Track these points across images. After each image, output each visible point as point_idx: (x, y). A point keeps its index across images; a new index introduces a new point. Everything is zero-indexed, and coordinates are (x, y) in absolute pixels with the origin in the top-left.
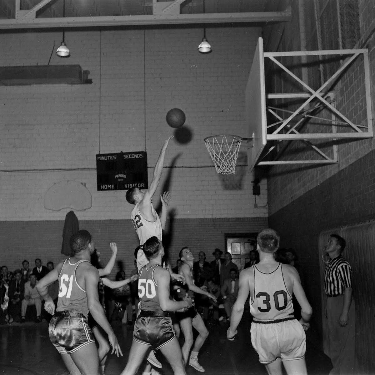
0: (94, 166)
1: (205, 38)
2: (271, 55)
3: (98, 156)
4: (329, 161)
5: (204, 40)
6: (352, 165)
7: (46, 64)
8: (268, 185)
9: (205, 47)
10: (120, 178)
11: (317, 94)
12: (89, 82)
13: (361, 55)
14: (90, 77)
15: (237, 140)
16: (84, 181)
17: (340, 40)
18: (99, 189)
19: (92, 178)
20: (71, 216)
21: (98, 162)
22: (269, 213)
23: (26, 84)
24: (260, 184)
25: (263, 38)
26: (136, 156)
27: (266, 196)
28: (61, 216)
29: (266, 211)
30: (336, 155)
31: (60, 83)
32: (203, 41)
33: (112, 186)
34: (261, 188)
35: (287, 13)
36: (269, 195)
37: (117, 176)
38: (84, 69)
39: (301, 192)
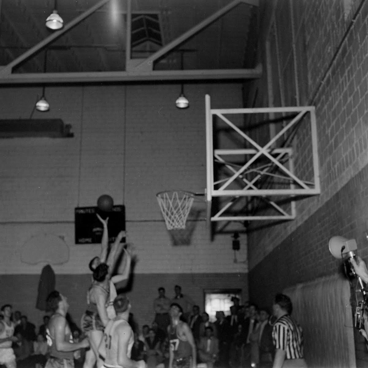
0: (72, 218)
1: (182, 94)
2: (219, 112)
3: (77, 209)
4: (286, 217)
5: (182, 95)
6: (306, 222)
7: (28, 118)
8: (248, 240)
9: (182, 102)
10: (98, 231)
11: (264, 151)
12: (71, 135)
13: (308, 113)
14: (71, 131)
16: (64, 234)
17: (297, 97)
18: (77, 242)
19: (70, 231)
20: (48, 270)
21: (78, 216)
22: (249, 268)
23: (8, 137)
24: (239, 239)
25: (210, 95)
26: (114, 210)
27: (246, 251)
28: (38, 270)
29: (246, 266)
30: (294, 211)
31: (41, 136)
32: (180, 96)
33: (89, 240)
34: (241, 243)
35: (258, 71)
36: (249, 250)
37: (95, 230)
38: (66, 122)
39: (270, 248)
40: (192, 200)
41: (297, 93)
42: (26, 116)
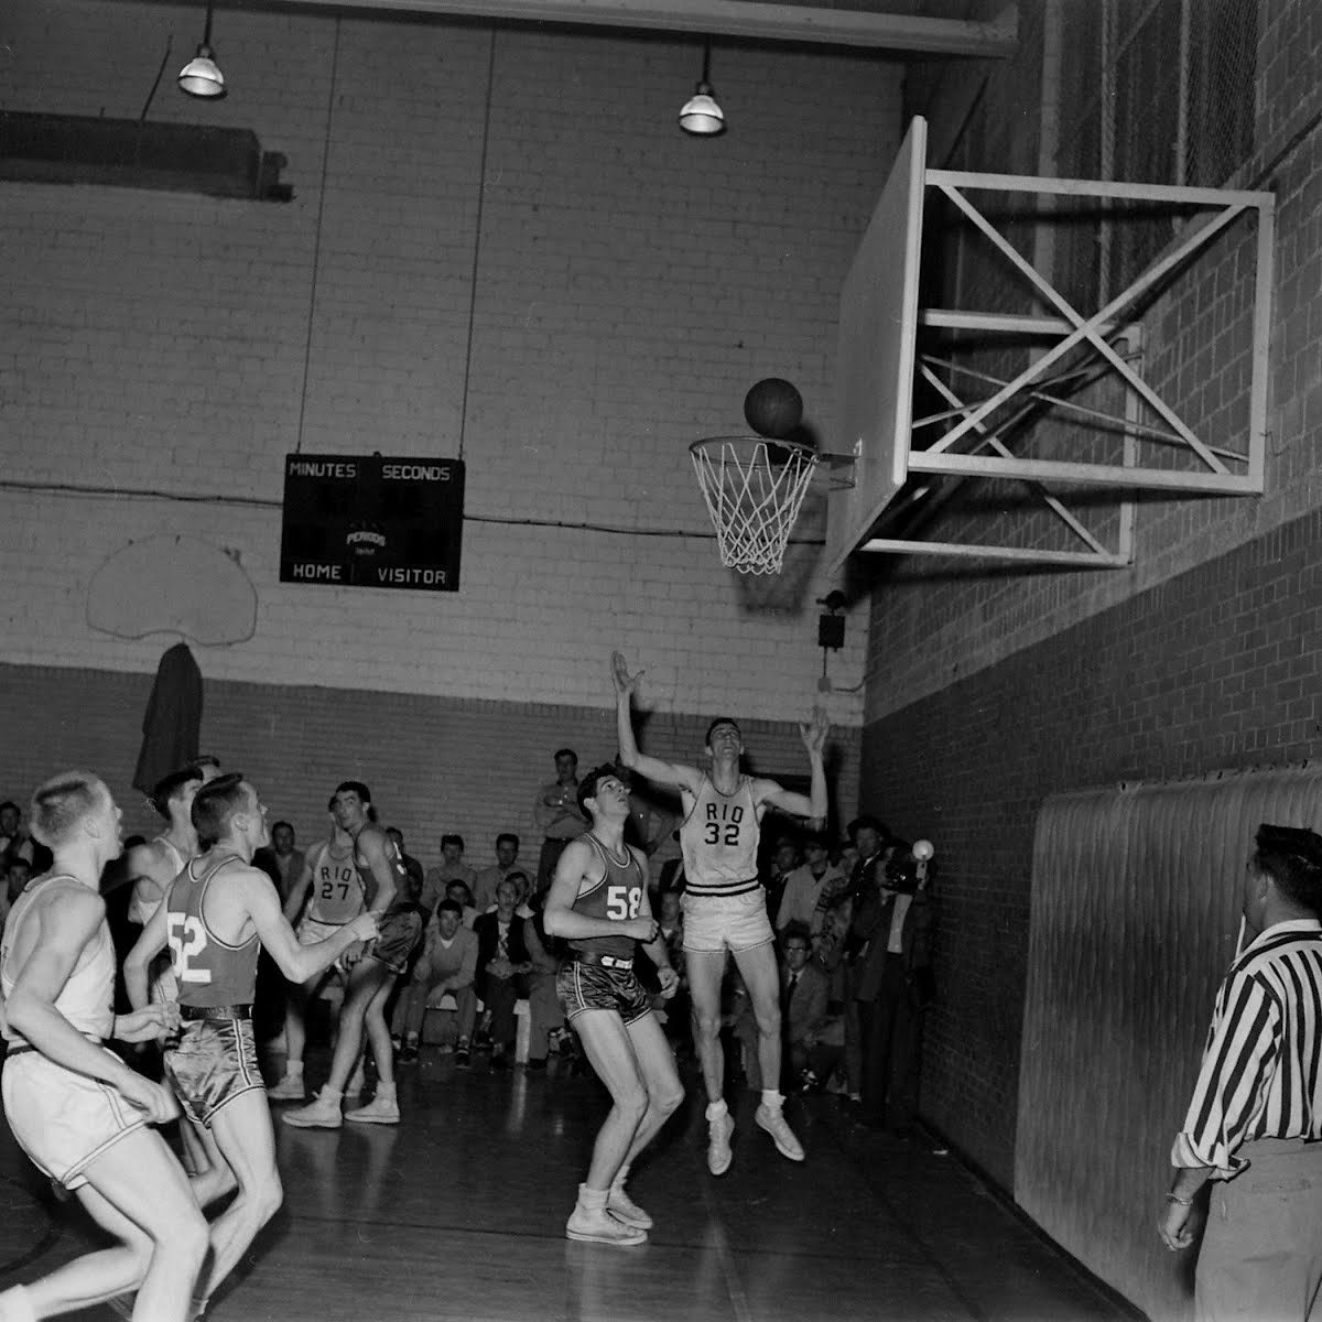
0: (276, 490)
2: (948, 181)
3: (292, 459)
4: (1101, 557)
5: (704, 89)
7: (136, 116)
8: (875, 616)
9: (702, 115)
10: (363, 544)
11: (1092, 329)
12: (283, 194)
13: (1251, 212)
14: (284, 178)
16: (232, 546)
17: (1181, 148)
18: (287, 575)
20: (179, 660)
21: (292, 481)
22: (866, 713)
23: (57, 180)
24: (845, 612)
25: (927, 118)
26: (427, 474)
27: (862, 654)
28: (145, 659)
29: (857, 705)
30: (1126, 539)
31: (177, 187)
32: (697, 93)
33: (333, 571)
34: (848, 624)
35: (1003, 29)
36: (873, 651)
37: (352, 537)
38: (268, 145)
39: (990, 653)
40: (811, 473)
41: (1182, 133)
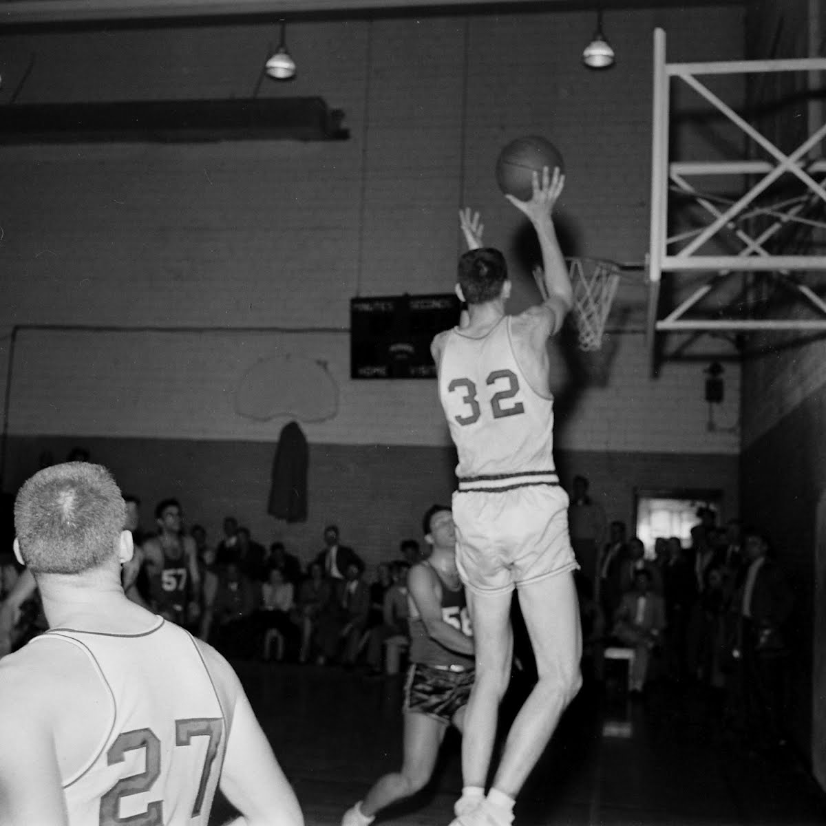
0: (345, 321)
1: (599, 34)
2: (685, 71)
3: (356, 301)
5: (599, 37)
7: (249, 96)
9: (599, 54)
10: (401, 352)
12: (343, 135)
14: (344, 125)
15: (607, 269)
16: (323, 357)
18: (355, 375)
19: (340, 352)
20: (292, 433)
21: (356, 315)
22: (742, 444)
23: (207, 140)
24: (722, 376)
25: (665, 29)
26: (437, 304)
27: (736, 405)
28: (271, 433)
29: (734, 439)
31: (277, 137)
32: (594, 40)
33: (381, 370)
34: (726, 385)
36: (744, 402)
37: (393, 348)
38: (333, 105)
40: (615, 279)
42: (244, 91)
